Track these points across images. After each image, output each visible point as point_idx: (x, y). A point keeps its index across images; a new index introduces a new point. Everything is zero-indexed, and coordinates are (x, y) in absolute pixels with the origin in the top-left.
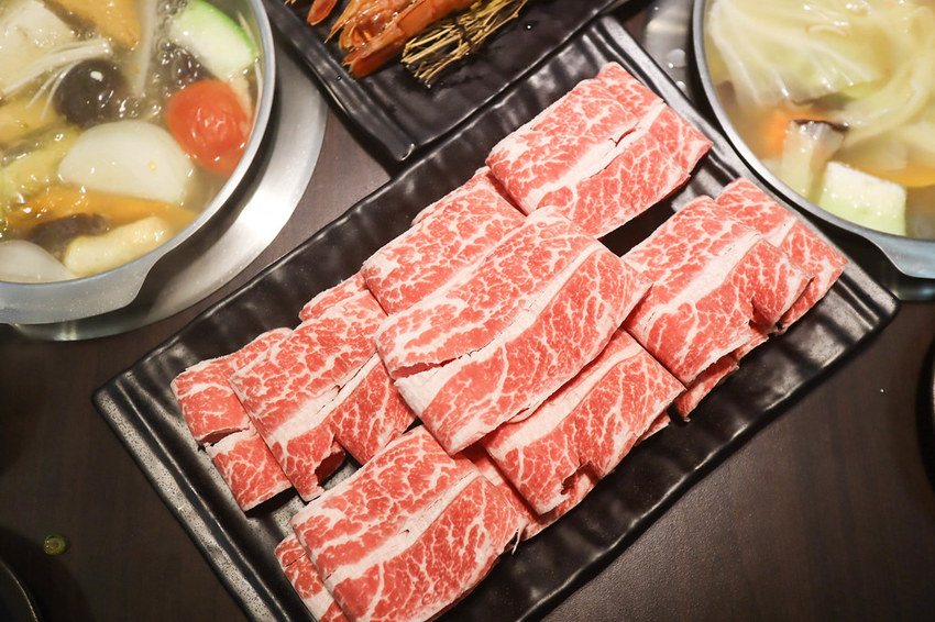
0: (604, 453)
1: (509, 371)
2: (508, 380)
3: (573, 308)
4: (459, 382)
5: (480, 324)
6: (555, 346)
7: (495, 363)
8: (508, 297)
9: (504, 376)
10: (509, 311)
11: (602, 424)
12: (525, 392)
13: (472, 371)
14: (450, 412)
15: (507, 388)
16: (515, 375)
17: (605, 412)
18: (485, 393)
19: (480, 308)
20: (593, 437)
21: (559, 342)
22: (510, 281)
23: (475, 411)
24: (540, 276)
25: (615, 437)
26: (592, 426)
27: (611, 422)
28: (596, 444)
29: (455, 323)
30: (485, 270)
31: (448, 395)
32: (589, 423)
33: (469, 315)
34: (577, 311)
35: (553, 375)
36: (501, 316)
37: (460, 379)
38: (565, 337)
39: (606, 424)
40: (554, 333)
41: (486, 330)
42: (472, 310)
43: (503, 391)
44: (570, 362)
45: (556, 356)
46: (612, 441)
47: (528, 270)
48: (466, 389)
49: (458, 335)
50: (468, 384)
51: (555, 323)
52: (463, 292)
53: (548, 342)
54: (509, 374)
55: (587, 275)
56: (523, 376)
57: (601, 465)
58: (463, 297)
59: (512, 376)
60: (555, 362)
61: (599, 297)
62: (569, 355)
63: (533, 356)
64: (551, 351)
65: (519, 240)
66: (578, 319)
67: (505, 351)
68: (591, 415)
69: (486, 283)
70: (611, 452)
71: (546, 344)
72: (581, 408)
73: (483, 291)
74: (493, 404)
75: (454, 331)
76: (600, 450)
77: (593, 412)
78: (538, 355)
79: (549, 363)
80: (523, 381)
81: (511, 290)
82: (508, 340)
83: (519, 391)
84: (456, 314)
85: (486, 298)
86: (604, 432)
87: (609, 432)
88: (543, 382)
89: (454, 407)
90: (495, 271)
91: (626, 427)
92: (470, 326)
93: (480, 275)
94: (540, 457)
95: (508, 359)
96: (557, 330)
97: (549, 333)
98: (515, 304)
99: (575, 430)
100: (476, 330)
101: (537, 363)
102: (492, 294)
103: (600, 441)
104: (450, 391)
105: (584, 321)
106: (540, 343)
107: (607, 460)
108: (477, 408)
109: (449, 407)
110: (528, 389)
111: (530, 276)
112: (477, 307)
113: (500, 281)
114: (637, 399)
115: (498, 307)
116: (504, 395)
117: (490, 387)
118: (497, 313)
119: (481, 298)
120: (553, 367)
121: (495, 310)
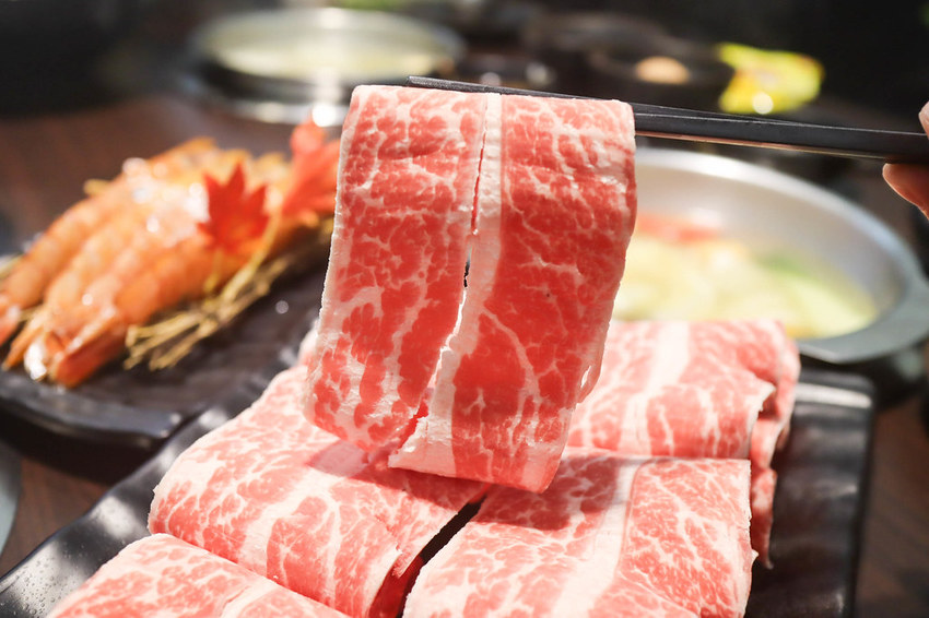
0: (717, 576)
1: (523, 340)
2: (530, 353)
3: (543, 180)
4: (468, 411)
5: (422, 302)
6: (561, 255)
7: (491, 343)
8: (428, 237)
9: (521, 351)
10: (447, 257)
11: (680, 540)
12: (569, 352)
13: (468, 377)
14: (490, 462)
15: (538, 360)
16: (535, 341)
17: (672, 525)
18: (515, 393)
19: (401, 282)
20: (683, 566)
21: (562, 248)
22: (409, 212)
23: (522, 436)
24: (450, 167)
25: (715, 546)
26: (668, 551)
27: (692, 531)
28: (694, 572)
29: (389, 324)
30: (358, 220)
31: (468, 442)
32: (660, 551)
33: (395, 302)
34: (553, 178)
35: (590, 298)
36: (441, 272)
37: (466, 406)
38: (566, 233)
39: (686, 537)
40: (546, 240)
41: (437, 302)
42: (392, 290)
43: (536, 371)
44: (601, 263)
45: (574, 270)
46: (715, 554)
47: (424, 171)
48: (485, 410)
49: (407, 339)
50: (480, 401)
51: (533, 223)
52: (358, 276)
53: (546, 259)
54: (525, 345)
55: (525, 112)
56: (547, 334)
57: (726, 601)
58: (366, 282)
59: (532, 345)
60: (579, 278)
61: (570, 130)
62: (592, 254)
63: (539, 295)
64: (561, 268)
65: (371, 132)
66: (565, 189)
67: (492, 317)
68: (655, 541)
69: (377, 240)
70: (727, 569)
71: (545, 265)
72: (631, 543)
73: (384, 254)
74: (537, 401)
75: (397, 337)
76: (708, 575)
77: (656, 534)
78: (545, 288)
79: (571, 286)
80: (552, 340)
81: (422, 222)
82: (485, 299)
83: (558, 356)
84: (378, 312)
85: (397, 260)
86: (693, 549)
87: (701, 544)
88: (585, 320)
89: (490, 453)
90: (373, 210)
91: (720, 527)
92: (411, 315)
93: (357, 235)
95: (507, 325)
96: (545, 229)
97: (538, 246)
98: (447, 241)
99: (646, 576)
100: (423, 312)
101: (552, 300)
102: (399, 248)
103: (698, 563)
104: (467, 437)
105: (575, 186)
106: (535, 269)
107: (728, 585)
108: (520, 428)
109: (484, 457)
110: (570, 344)
111: (435, 179)
112: (396, 283)
113: (394, 221)
114: (701, 492)
115: (425, 262)
116: (543, 374)
117: (515, 379)
118: (432, 270)
119: (389, 265)
120: (582, 288)
121: (424, 269)
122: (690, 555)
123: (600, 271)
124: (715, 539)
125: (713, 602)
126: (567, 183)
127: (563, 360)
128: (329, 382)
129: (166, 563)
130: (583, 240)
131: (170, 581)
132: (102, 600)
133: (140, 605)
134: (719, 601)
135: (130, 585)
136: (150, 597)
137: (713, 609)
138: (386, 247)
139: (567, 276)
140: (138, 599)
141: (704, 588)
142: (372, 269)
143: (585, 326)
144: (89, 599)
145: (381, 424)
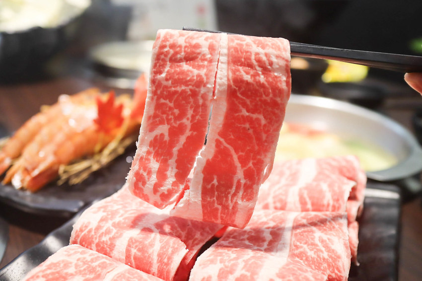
0: (335, 260)
1: (236, 151)
2: (239, 158)
3: (247, 73)
4: (209, 186)
5: (188, 133)
6: (254, 110)
7: (222, 153)
8: (191, 100)
9: (235, 157)
10: (200, 110)
11: (317, 245)
12: (259, 157)
13: (209, 170)
14: (220, 211)
15: (243, 161)
16: (242, 152)
17: (313, 239)
18: (232, 178)
19: (178, 122)
20: (318, 256)
21: (256, 105)
22: (183, 88)
23: (235, 198)
24: (203, 66)
25: (333, 247)
26: (311, 250)
27: (322, 241)
28: (324, 259)
29: (172, 144)
30: (159, 92)
31: (209, 202)
32: (307, 250)
33: (175, 132)
34: (252, 72)
35: (268, 131)
36: (197, 117)
37: (208, 184)
38: (258, 99)
39: (319, 244)
40: (248, 102)
41: (195, 133)
42: (174, 127)
43: (243, 167)
44: (274, 114)
45: (261, 117)
46: (333, 251)
47: (191, 68)
48: (217, 186)
49: (180, 151)
50: (215, 182)
51: (242, 94)
52: (157, 119)
53: (248, 111)
54: (237, 154)
55: (239, 42)
56: (248, 148)
57: (339, 271)
58: (162, 122)
59: (240, 153)
60: (263, 122)
61: (260, 50)
62: (270, 109)
63: (244, 128)
64: (255, 116)
65: (166, 50)
66: (257, 78)
67: (222, 140)
68: (305, 246)
69: (167, 102)
70: (339, 257)
71: (247, 114)
72: (294, 248)
73: (170, 108)
74: (243, 181)
75: (175, 150)
76: (330, 260)
77: (306, 243)
78: (247, 126)
79: (260, 125)
80: (250, 151)
81: (189, 93)
82: (218, 131)
83: (253, 159)
84: (167, 138)
85: (176, 111)
86: (323, 249)
87: (327, 247)
88: (266, 141)
89: (220, 207)
90: (166, 87)
91: (335, 239)
92: (183, 139)
93: (158, 99)
94: (293, 274)
95: (228, 144)
96: (248, 97)
97: (244, 105)
98: (201, 102)
99: (302, 261)
100: (188, 138)
101: (251, 131)
102: (178, 105)
103: (325, 255)
104: (209, 199)
105: (262, 76)
106: (243, 116)
107: (340, 264)
108: (234, 195)
109: (217, 209)
110: (259, 153)
111: (196, 72)
112: (176, 123)
113: (176, 92)
115: (190, 113)
116: (245, 168)
117: (232, 171)
118: (193, 117)
119: (173, 114)
120: (265, 125)
121: (189, 116)
122: (322, 251)
123: (274, 117)
124: (333, 244)
125: (333, 272)
126: (259, 75)
127: (255, 161)
128: (141, 171)
129: (79, 256)
130: (265, 102)
131: (80, 263)
132: (49, 272)
133: (67, 274)
134: (336, 271)
135: (62, 265)
136: (71, 270)
137: (334, 275)
138: (172, 105)
139: (258, 120)
140: (65, 271)
141: (329, 265)
142: (165, 116)
143: (266, 144)
144: (43, 271)
145: (166, 193)
